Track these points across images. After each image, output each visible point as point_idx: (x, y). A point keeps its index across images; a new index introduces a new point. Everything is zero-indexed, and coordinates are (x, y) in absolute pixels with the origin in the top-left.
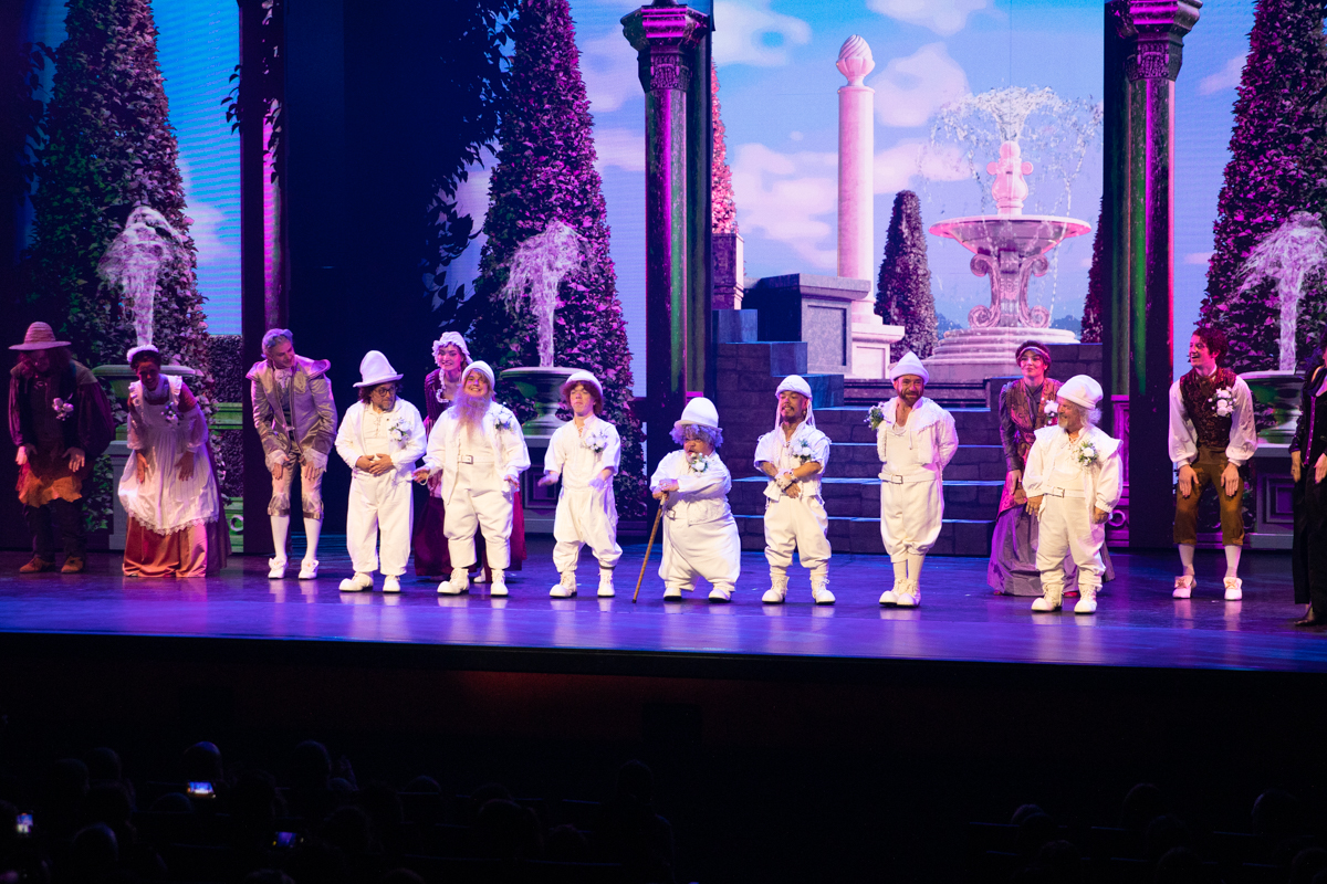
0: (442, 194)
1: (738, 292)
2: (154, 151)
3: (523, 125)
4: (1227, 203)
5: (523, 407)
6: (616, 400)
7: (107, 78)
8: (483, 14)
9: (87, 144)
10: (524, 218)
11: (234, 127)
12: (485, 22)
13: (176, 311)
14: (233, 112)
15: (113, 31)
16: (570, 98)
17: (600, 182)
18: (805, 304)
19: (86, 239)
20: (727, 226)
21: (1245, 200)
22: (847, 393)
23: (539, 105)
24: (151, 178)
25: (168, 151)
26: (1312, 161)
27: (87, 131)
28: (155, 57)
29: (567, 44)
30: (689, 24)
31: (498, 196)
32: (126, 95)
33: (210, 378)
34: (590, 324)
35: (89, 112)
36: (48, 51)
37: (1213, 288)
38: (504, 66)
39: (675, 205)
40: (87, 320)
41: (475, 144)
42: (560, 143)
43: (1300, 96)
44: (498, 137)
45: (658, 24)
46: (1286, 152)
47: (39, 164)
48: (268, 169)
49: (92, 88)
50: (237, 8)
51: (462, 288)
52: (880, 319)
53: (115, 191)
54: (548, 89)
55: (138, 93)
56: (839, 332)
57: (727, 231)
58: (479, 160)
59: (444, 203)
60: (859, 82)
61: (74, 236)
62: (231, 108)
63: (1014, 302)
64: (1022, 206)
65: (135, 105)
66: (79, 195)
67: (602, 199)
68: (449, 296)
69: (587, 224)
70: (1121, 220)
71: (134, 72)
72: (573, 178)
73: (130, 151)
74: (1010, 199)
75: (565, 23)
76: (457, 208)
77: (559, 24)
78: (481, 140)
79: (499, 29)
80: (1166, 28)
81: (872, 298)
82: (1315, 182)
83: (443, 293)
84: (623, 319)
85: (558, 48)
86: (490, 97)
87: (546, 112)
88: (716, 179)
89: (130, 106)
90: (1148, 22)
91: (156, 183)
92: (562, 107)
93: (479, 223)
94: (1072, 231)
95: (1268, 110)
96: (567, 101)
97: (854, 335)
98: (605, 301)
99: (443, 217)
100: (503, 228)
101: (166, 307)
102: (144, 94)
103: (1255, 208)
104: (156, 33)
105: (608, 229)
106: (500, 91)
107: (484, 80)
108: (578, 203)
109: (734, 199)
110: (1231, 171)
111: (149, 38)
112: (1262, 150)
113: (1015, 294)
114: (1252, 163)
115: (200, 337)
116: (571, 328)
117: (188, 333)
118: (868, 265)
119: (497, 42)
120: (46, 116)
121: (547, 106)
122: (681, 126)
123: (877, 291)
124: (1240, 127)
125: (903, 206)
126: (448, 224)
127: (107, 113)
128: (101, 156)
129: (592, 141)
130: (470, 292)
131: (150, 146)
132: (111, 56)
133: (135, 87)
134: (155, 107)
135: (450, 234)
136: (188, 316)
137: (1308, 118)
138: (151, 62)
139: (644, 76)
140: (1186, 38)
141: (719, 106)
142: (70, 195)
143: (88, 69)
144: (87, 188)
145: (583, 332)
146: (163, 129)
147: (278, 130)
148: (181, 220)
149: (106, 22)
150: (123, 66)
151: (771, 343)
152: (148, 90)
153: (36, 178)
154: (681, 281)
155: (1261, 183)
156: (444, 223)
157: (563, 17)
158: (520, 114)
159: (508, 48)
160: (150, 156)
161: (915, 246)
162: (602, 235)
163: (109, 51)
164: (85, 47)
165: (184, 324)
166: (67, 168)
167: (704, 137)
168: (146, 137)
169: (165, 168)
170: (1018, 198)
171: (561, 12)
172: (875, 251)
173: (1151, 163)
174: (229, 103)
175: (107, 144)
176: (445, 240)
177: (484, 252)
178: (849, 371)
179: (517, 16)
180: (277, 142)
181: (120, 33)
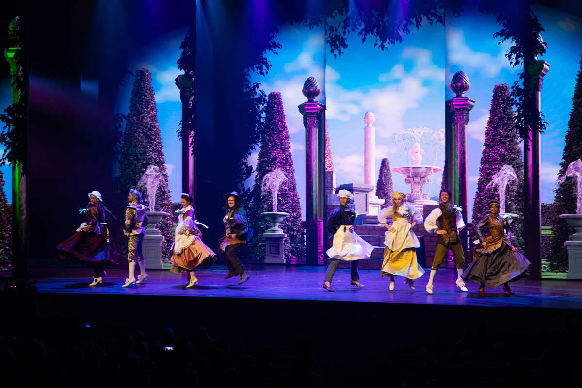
0: (243, 159)
1: (334, 188)
3: (268, 138)
4: (483, 162)
6: (296, 222)
7: (142, 125)
8: (256, 105)
9: (136, 145)
10: (268, 167)
11: (180, 139)
12: (256, 107)
13: (162, 195)
15: (144, 110)
16: (282, 130)
17: (292, 156)
19: (135, 173)
20: (330, 169)
21: (489, 161)
22: (367, 220)
23: (273, 132)
25: (160, 146)
26: (509, 149)
27: (136, 141)
28: (156, 118)
29: (281, 113)
30: (319, 108)
31: (260, 160)
32: (147, 129)
33: (172, 216)
34: (288, 199)
35: (136, 135)
36: (124, 116)
37: (479, 188)
38: (262, 120)
39: (314, 163)
42: (279, 144)
43: (505, 129)
44: (260, 142)
45: (309, 107)
46: (501, 146)
47: (121, 151)
48: (190, 152)
49: (137, 128)
51: (249, 188)
52: (377, 197)
53: (144, 159)
54: (276, 127)
55: (151, 129)
56: (365, 201)
57: (330, 171)
58: (255, 149)
59: (244, 162)
60: (371, 125)
61: (131, 172)
62: (179, 133)
66: (133, 160)
67: (292, 161)
69: (288, 168)
70: (451, 167)
71: (150, 123)
72: (283, 154)
76: (248, 164)
77: (279, 108)
78: (255, 143)
79: (261, 109)
80: (464, 109)
81: (375, 191)
82: (510, 156)
83: (244, 189)
84: (298, 197)
85: (279, 115)
86: (258, 130)
87: (275, 134)
88: (327, 155)
89: (149, 133)
90: (459, 107)
91: (156, 156)
92: (280, 133)
93: (254, 168)
94: (435, 170)
95: (496, 134)
96: (281, 131)
97: (370, 202)
98: (293, 192)
99: (244, 166)
100: (262, 169)
101: (159, 194)
102: (153, 129)
103: (492, 163)
104: (157, 111)
105: (294, 170)
106: (261, 128)
107: (256, 125)
108: (285, 162)
109: (333, 161)
110: (484, 152)
111: (155, 112)
112: (494, 146)
113: (419, 189)
114: (491, 150)
115: (169, 203)
116: (283, 200)
117: (165, 202)
118: (374, 182)
119: (260, 113)
120: (123, 136)
121: (275, 132)
122: (316, 138)
123: (377, 189)
124: (487, 139)
125: (384, 164)
126: (245, 169)
127: (142, 135)
128: (140, 148)
129: (289, 143)
130: (252, 189)
131: (155, 145)
132: (143, 118)
133: (150, 127)
134: (156, 133)
135: (246, 172)
136: (166, 197)
137: (507, 136)
138: (155, 120)
139: (305, 123)
140: (470, 112)
141: (328, 132)
142: (130, 160)
143: (136, 122)
144: (135, 158)
145: (286, 202)
146: (159, 140)
147: (193, 140)
148: (164, 168)
149: (141, 107)
150: (147, 121)
153: (120, 155)
154: (316, 186)
155: (493, 156)
157: (280, 106)
158: (267, 135)
159: (264, 115)
160: (155, 148)
161: (388, 175)
162: (292, 172)
163: (143, 116)
164: (135, 115)
165: (164, 199)
166: (129, 152)
167: (323, 141)
168: (153, 142)
169: (159, 152)
170: (419, 161)
171: (280, 104)
172: (376, 177)
173: (460, 150)
174: (179, 132)
175: (141, 145)
176: (244, 173)
177: (256, 177)
178: (368, 213)
179: (266, 105)
180: (193, 144)
181: (146, 111)
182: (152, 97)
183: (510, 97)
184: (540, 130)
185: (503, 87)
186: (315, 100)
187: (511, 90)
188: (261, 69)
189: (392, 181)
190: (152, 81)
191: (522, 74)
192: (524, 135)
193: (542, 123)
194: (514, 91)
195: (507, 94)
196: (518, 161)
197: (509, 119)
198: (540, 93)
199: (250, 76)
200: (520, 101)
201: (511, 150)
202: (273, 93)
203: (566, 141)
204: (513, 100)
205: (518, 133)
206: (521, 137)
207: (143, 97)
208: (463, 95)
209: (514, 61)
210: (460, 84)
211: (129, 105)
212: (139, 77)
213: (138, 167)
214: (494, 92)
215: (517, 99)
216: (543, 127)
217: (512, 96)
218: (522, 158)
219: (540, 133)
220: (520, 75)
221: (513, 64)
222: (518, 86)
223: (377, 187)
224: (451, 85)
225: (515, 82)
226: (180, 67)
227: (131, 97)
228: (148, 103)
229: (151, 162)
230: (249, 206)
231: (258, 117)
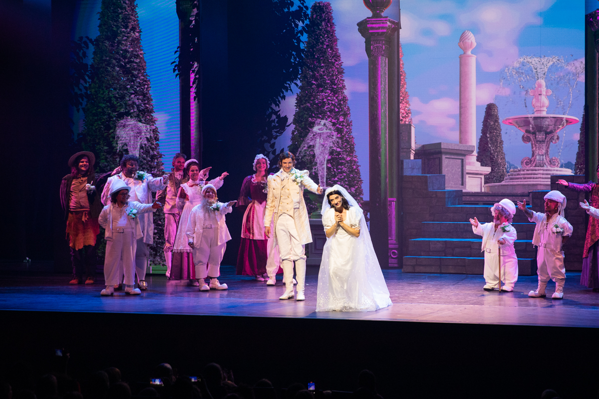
0: (273, 106)
1: (412, 151)
2: (139, 87)
3: (311, 73)
5: (311, 206)
7: (118, 53)
8: (292, 22)
9: (110, 85)
10: (312, 117)
11: (176, 75)
12: (293, 26)
13: (150, 161)
14: (176, 68)
15: (121, 31)
16: (333, 60)
17: (347, 100)
18: (444, 157)
19: (108, 128)
20: (407, 120)
22: (464, 198)
23: (319, 64)
24: (138, 99)
25: (146, 86)
27: (108, 77)
28: (140, 43)
29: (332, 35)
30: (389, 26)
31: (300, 106)
32: (126, 60)
34: (343, 166)
35: (109, 69)
36: (91, 41)
38: (302, 46)
39: (382, 110)
40: (108, 166)
41: (289, 82)
42: (329, 82)
44: (299, 79)
45: (374, 26)
47: (86, 93)
48: (193, 95)
49: (111, 57)
50: (178, 19)
52: (479, 163)
53: (121, 105)
54: (323, 56)
55: (132, 59)
56: (460, 170)
57: (407, 123)
58: (291, 90)
59: (275, 110)
60: (469, 53)
61: (102, 126)
62: (175, 67)
63: (543, 155)
64: (546, 110)
65: (131, 65)
66: (105, 107)
67: (348, 108)
68: (277, 154)
69: (341, 119)
70: (593, 117)
71: (130, 50)
72: (335, 98)
73: (129, 87)
74: (541, 107)
75: (331, 25)
76: (280, 112)
77: (328, 26)
78: (292, 81)
79: (300, 28)
81: (475, 153)
83: (274, 152)
84: (358, 164)
85: (328, 37)
86: (296, 60)
87: (322, 67)
88: (402, 98)
89: (128, 66)
91: (140, 101)
92: (330, 65)
94: (569, 122)
96: (332, 62)
97: (467, 171)
98: (350, 155)
99: (274, 117)
100: (302, 122)
101: (144, 159)
102: (135, 60)
104: (140, 32)
105: (351, 122)
106: (301, 58)
107: (293, 53)
108: (337, 110)
109: (410, 107)
111: (137, 34)
113: (544, 151)
115: (161, 173)
116: (334, 169)
118: (473, 139)
119: (299, 35)
120: (90, 70)
121: (322, 64)
122: (385, 73)
123: (478, 150)
125: (490, 112)
126: (276, 120)
127: (118, 69)
128: (115, 89)
129: (343, 81)
131: (138, 84)
132: (119, 43)
133: (131, 57)
134: (140, 66)
135: (277, 125)
136: (156, 163)
138: (138, 45)
139: (368, 50)
141: (403, 64)
142: (100, 107)
143: (109, 49)
144: (108, 104)
145: (339, 170)
146: (144, 76)
147: (197, 76)
148: (152, 119)
149: (117, 26)
150: (125, 47)
151: (428, 175)
152: (137, 58)
153: (85, 100)
154: (386, 147)
156: (275, 119)
157: (330, 23)
158: (309, 68)
159: (304, 38)
160: (138, 89)
161: (495, 129)
162: (349, 125)
163: (119, 40)
164: (108, 38)
166: (99, 95)
167: (396, 78)
168: (136, 80)
169: (144, 95)
171: (329, 20)
172: (477, 132)
174: (175, 64)
175: (118, 83)
176: (275, 127)
177: (293, 133)
178: (465, 188)
179: (308, 23)
180: (197, 82)
181: (124, 32)
182: (133, 10)
186: (383, 14)
189: (503, 139)
202: (319, 3)
207: (120, 11)
211: (98, 22)
223: (479, 148)
227: (100, 11)
228: (126, 19)
229: (132, 111)
231: (295, 41)
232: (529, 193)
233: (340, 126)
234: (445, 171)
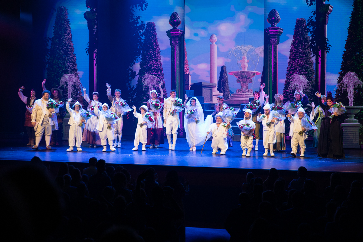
0: (130, 67)
1: (190, 86)
3: (146, 53)
4: (289, 70)
7: (62, 44)
8: (138, 30)
9: (58, 58)
10: (147, 72)
11: (88, 54)
12: (138, 32)
13: (76, 91)
15: (63, 35)
16: (156, 48)
17: (162, 65)
18: (203, 88)
19: (58, 77)
21: (292, 69)
24: (71, 64)
25: (74, 59)
26: (306, 62)
27: (58, 55)
28: (72, 40)
29: (155, 36)
30: (180, 33)
31: (141, 67)
32: (66, 48)
35: (58, 51)
36: (50, 39)
37: (286, 87)
38: (142, 41)
39: (177, 69)
42: (154, 57)
43: (303, 48)
44: (141, 55)
45: (174, 33)
46: (300, 60)
47: (48, 62)
48: (95, 63)
49: (59, 46)
50: (88, 30)
51: (134, 86)
52: (218, 91)
53: (63, 67)
54: (151, 46)
56: (210, 94)
57: (187, 73)
58: (137, 60)
59: (130, 69)
60: (214, 44)
61: (55, 76)
62: (87, 50)
63: (245, 88)
64: (247, 69)
65: (68, 50)
66: (56, 68)
67: (162, 68)
69: (159, 73)
70: (267, 73)
71: (67, 43)
72: (156, 64)
73: (67, 59)
76: (133, 70)
77: (154, 33)
78: (138, 56)
79: (141, 33)
80: (276, 35)
81: (217, 87)
82: (306, 66)
83: (130, 87)
85: (153, 37)
86: (139, 47)
87: (151, 50)
88: (185, 63)
89: (66, 50)
90: (273, 33)
91: (72, 65)
92: (154, 49)
93: (137, 73)
94: (257, 74)
95: (297, 51)
97: (213, 95)
99: (130, 72)
100: (142, 74)
101: (74, 91)
102: (69, 47)
103: (294, 71)
104: (72, 35)
105: (163, 74)
106: (142, 46)
107: (138, 44)
108: (157, 69)
109: (189, 67)
110: (289, 63)
111: (70, 36)
112: (296, 59)
114: (293, 62)
117: (78, 96)
118: (216, 81)
119: (141, 36)
120: (49, 52)
122: (178, 53)
124: (291, 55)
125: (223, 70)
126: (131, 73)
127: (62, 51)
128: (61, 60)
129: (160, 56)
130: (135, 87)
131: (70, 58)
132: (63, 40)
133: (68, 46)
134: (72, 50)
137: (304, 53)
139: (171, 43)
140: (280, 37)
142: (54, 68)
143: (58, 42)
144: (58, 66)
146: (73, 55)
147: (97, 55)
148: (77, 73)
149: (61, 33)
150: (65, 42)
153: (47, 64)
154: (178, 85)
155: (295, 66)
157: (154, 31)
158: (145, 51)
159: (143, 37)
160: (71, 60)
161: (225, 77)
163: (62, 39)
164: (57, 38)
165: (78, 94)
166: (54, 62)
167: (183, 55)
168: (70, 56)
169: (74, 63)
170: (246, 67)
171: (154, 30)
172: (217, 78)
173: (273, 62)
175: (62, 58)
176: (130, 76)
177: (138, 79)
178: (212, 102)
179: (145, 31)
180: (96, 57)
182: (68, 25)
183: (307, 27)
184: (326, 50)
185: (302, 20)
187: (307, 22)
188: (142, 6)
189: (228, 81)
190: (68, 15)
191: (315, 12)
192: (316, 52)
193: (328, 46)
194: (309, 23)
195: (304, 25)
196: (311, 69)
197: (306, 41)
198: (326, 25)
199: (134, 11)
200: (313, 30)
201: (307, 62)
202: (150, 23)
203: (343, 58)
204: (308, 28)
205: (312, 51)
206: (313, 54)
207: (63, 26)
208: (276, 25)
209: (310, 3)
210: (273, 18)
211: (53, 31)
212: (59, 12)
213: (59, 72)
214: (296, 24)
215: (311, 28)
216: (329, 49)
217: (308, 26)
218: (314, 68)
219: (326, 53)
220: (313, 12)
221: (309, 5)
222: (312, 20)
224: (268, 19)
225: (310, 17)
226: (87, 6)
227: (54, 26)
228: (66, 29)
229: (68, 70)
230: (134, 98)
231: (139, 39)
232: (240, 104)
233: (159, 76)
234: (203, 94)
